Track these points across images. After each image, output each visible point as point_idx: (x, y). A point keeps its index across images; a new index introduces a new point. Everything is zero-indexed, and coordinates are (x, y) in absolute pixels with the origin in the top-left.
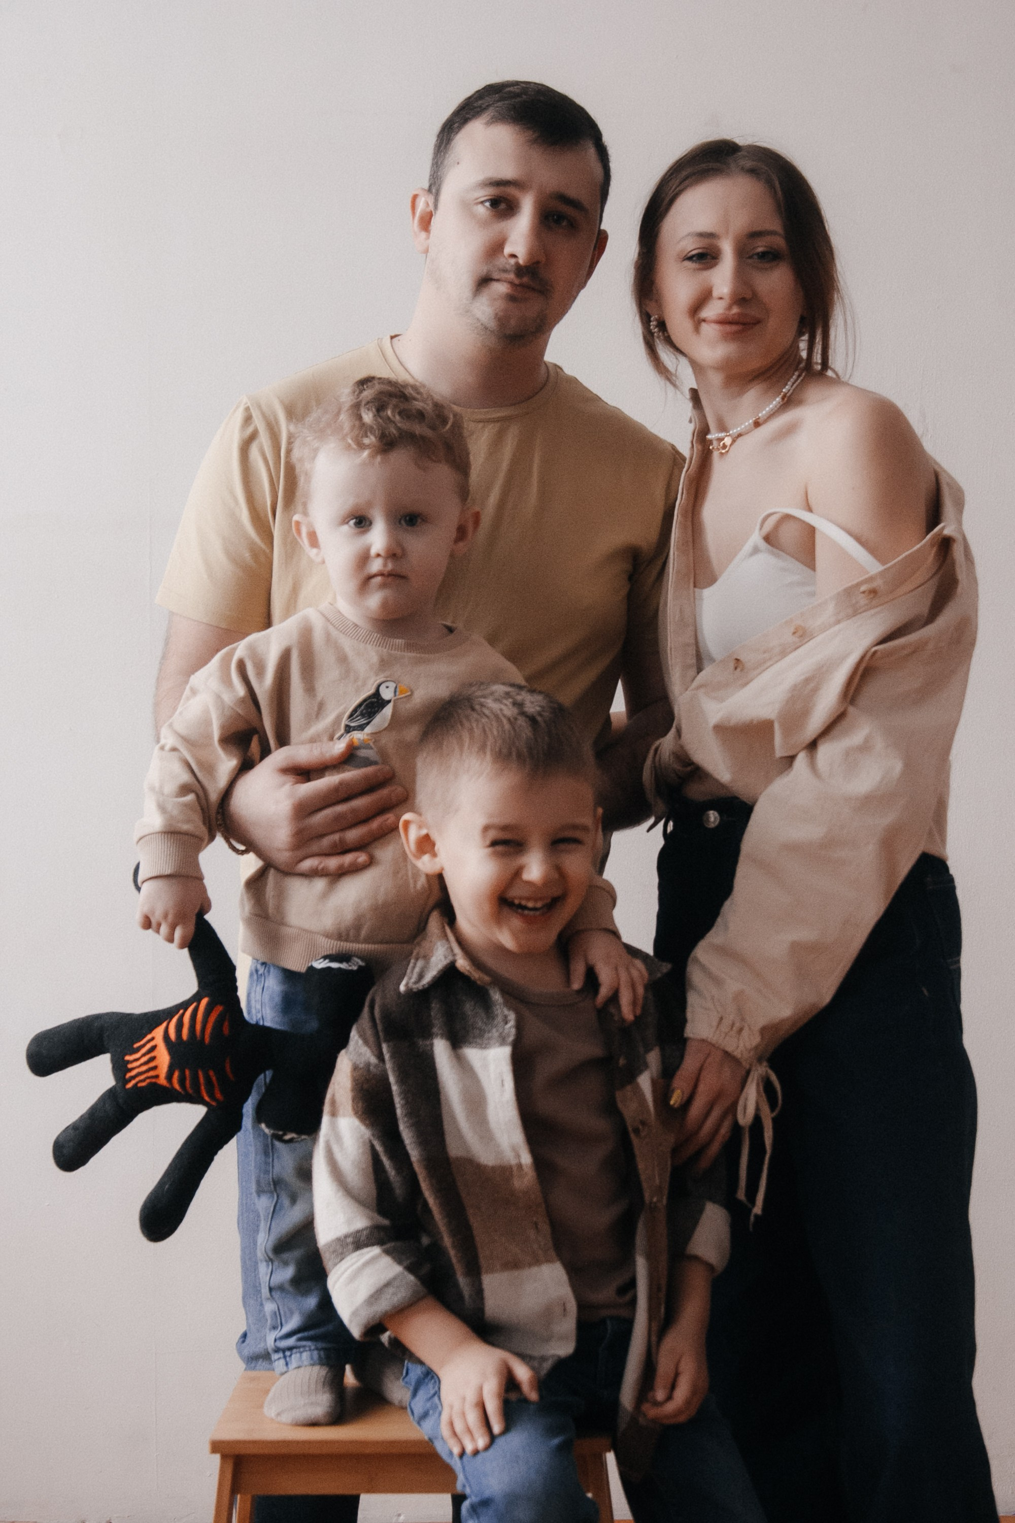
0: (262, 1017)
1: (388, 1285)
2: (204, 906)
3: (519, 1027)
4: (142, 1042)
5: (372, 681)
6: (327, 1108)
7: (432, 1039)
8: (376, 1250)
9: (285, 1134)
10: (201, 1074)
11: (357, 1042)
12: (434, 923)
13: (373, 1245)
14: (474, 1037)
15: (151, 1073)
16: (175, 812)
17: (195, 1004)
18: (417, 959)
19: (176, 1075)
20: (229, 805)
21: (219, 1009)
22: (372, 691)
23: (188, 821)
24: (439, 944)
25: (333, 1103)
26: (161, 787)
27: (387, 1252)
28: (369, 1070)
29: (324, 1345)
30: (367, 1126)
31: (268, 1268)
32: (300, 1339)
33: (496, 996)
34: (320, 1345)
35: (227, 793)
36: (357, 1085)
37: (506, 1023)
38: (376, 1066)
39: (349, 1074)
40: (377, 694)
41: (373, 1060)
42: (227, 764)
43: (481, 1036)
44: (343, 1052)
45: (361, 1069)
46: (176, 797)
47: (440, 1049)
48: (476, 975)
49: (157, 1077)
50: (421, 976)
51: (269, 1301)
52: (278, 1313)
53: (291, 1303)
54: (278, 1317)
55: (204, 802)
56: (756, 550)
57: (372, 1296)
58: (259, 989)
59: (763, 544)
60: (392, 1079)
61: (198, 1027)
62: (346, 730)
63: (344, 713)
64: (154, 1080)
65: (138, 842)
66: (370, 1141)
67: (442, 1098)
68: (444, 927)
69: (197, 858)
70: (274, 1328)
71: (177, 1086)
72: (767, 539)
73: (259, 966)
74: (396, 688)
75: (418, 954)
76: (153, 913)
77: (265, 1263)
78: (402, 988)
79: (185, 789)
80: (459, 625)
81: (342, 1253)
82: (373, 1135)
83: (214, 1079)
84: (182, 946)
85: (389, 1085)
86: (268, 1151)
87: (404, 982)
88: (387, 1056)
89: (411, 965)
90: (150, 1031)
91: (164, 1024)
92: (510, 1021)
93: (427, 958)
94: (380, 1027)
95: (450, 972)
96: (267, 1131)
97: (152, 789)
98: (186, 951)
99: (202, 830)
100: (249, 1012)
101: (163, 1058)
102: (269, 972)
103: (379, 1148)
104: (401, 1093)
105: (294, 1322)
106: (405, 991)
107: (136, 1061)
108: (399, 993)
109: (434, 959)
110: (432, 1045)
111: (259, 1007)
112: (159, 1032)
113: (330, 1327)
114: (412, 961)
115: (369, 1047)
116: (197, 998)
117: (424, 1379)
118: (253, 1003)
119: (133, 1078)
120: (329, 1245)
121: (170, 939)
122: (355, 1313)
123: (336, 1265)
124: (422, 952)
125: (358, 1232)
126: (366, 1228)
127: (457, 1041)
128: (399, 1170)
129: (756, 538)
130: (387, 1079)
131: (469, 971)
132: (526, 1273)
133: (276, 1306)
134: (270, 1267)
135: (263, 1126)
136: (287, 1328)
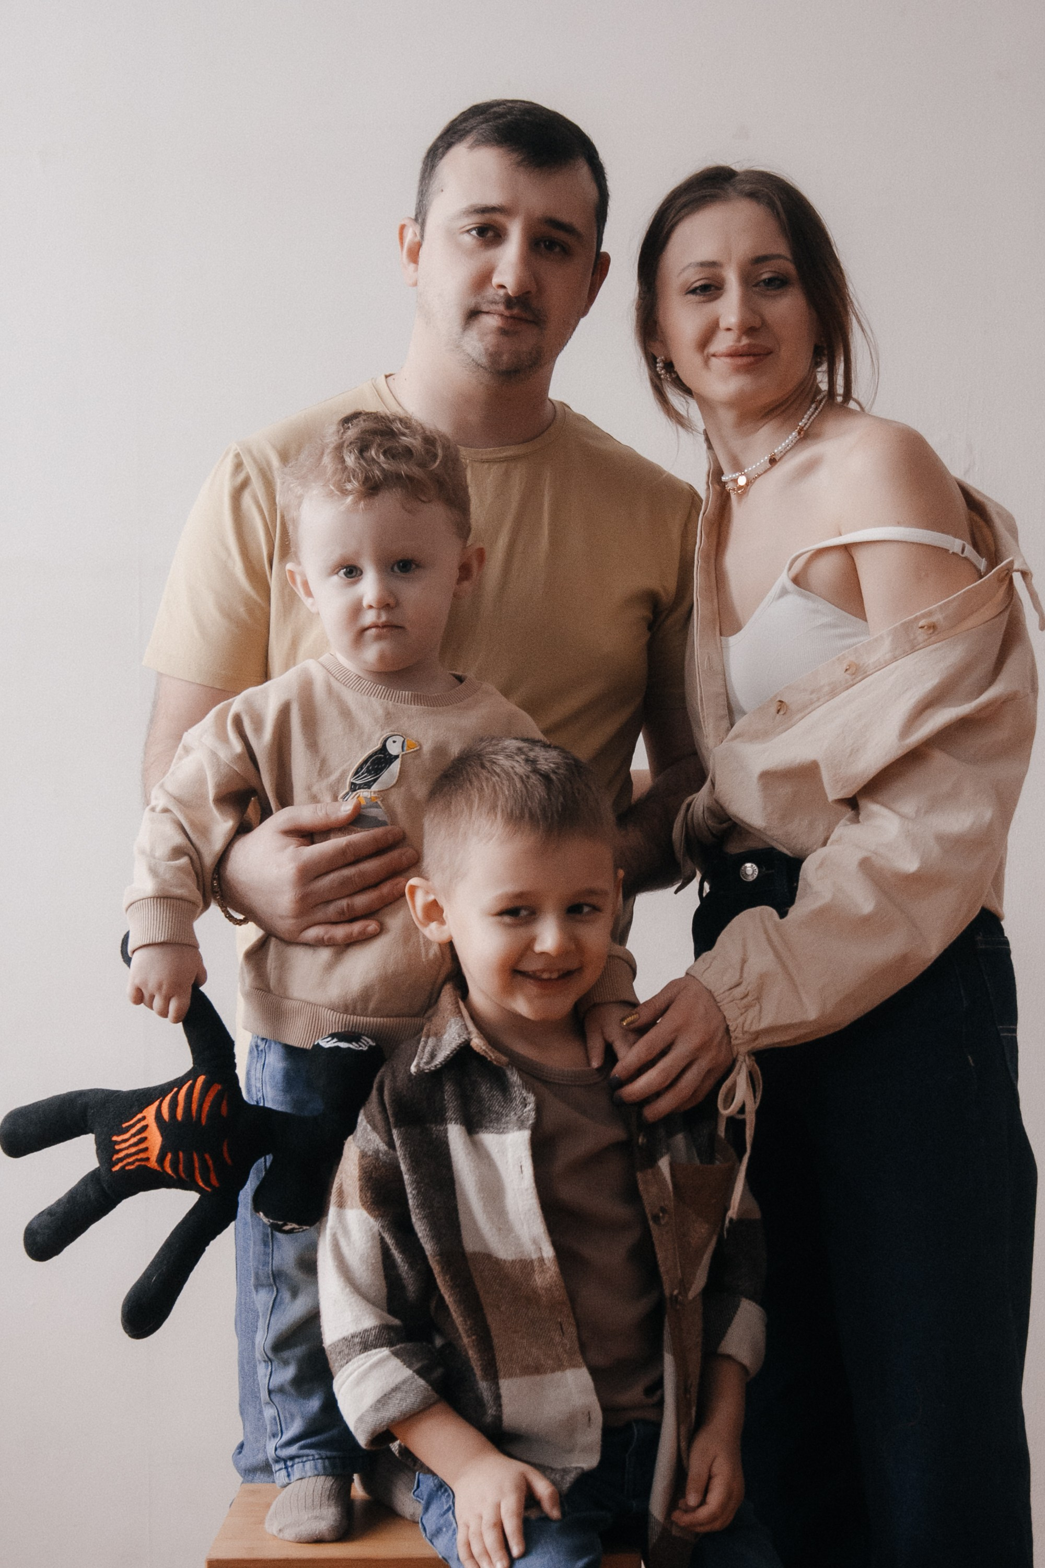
0: (263, 1096)
1: (396, 1389)
2: (200, 978)
3: (539, 1109)
4: (131, 1122)
5: (378, 735)
6: (333, 1198)
7: (446, 1125)
8: (385, 1352)
9: (285, 1224)
10: (195, 1156)
11: (365, 1129)
12: (447, 997)
13: (382, 1346)
14: (491, 1121)
15: (141, 1156)
16: (168, 876)
17: (191, 1082)
18: (428, 1037)
19: (169, 1156)
20: (225, 869)
21: (217, 1088)
22: (378, 746)
23: (182, 886)
24: (453, 1020)
25: (341, 1193)
26: (152, 850)
27: (396, 1354)
28: (377, 1158)
29: (329, 1454)
30: (376, 1217)
31: (267, 1368)
32: (302, 1448)
33: (514, 1078)
34: (324, 1453)
35: (223, 857)
36: (366, 1173)
37: (525, 1106)
38: (386, 1153)
39: (357, 1162)
40: (384, 749)
41: (383, 1147)
42: (223, 825)
43: (498, 1120)
44: (350, 1138)
45: (369, 1156)
46: (168, 861)
47: (455, 1134)
48: (492, 1055)
49: (148, 1159)
50: (433, 1056)
51: (269, 1405)
52: (278, 1419)
53: (294, 1407)
54: (278, 1421)
55: (198, 865)
56: (784, 592)
57: (379, 1401)
58: (259, 1066)
59: (790, 586)
60: (403, 1168)
61: (194, 1106)
62: (351, 788)
63: (349, 771)
64: (143, 1163)
65: (127, 910)
66: (380, 1234)
67: (457, 1186)
68: (457, 1003)
69: (192, 925)
70: (274, 1435)
71: (169, 1171)
72: (796, 580)
73: (259, 1042)
74: (404, 742)
75: (429, 1030)
76: (146, 984)
77: (263, 1364)
78: (413, 1069)
79: (178, 852)
80: (470, 675)
81: (348, 1354)
82: (382, 1226)
83: (210, 1163)
84: (176, 1021)
85: (401, 1173)
86: (267, 1241)
87: (415, 1063)
88: (398, 1143)
89: (422, 1043)
90: (141, 1112)
91: (157, 1103)
92: (530, 1104)
93: (438, 1035)
94: (389, 1112)
95: (464, 1051)
96: (265, 1220)
97: (143, 852)
98: (180, 1024)
99: (197, 896)
100: (249, 1091)
101: (155, 1139)
102: (270, 1047)
103: (389, 1241)
104: (412, 1183)
105: (295, 1428)
106: (415, 1072)
107: (125, 1142)
108: (411, 1074)
109: (446, 1037)
110: (446, 1131)
111: (259, 1085)
112: (150, 1112)
113: (334, 1432)
114: (423, 1039)
115: (378, 1133)
116: (192, 1075)
117: (437, 1491)
118: (253, 1082)
119: (121, 1160)
120: (335, 1345)
121: (164, 1013)
122: (360, 1419)
123: (342, 1366)
124: (433, 1029)
125: (366, 1331)
126: (375, 1328)
127: (472, 1127)
128: (412, 1266)
129: (784, 579)
130: (399, 1167)
131: (484, 1050)
132: (548, 1377)
133: (276, 1411)
134: (270, 1368)
135: (261, 1214)
136: (288, 1435)
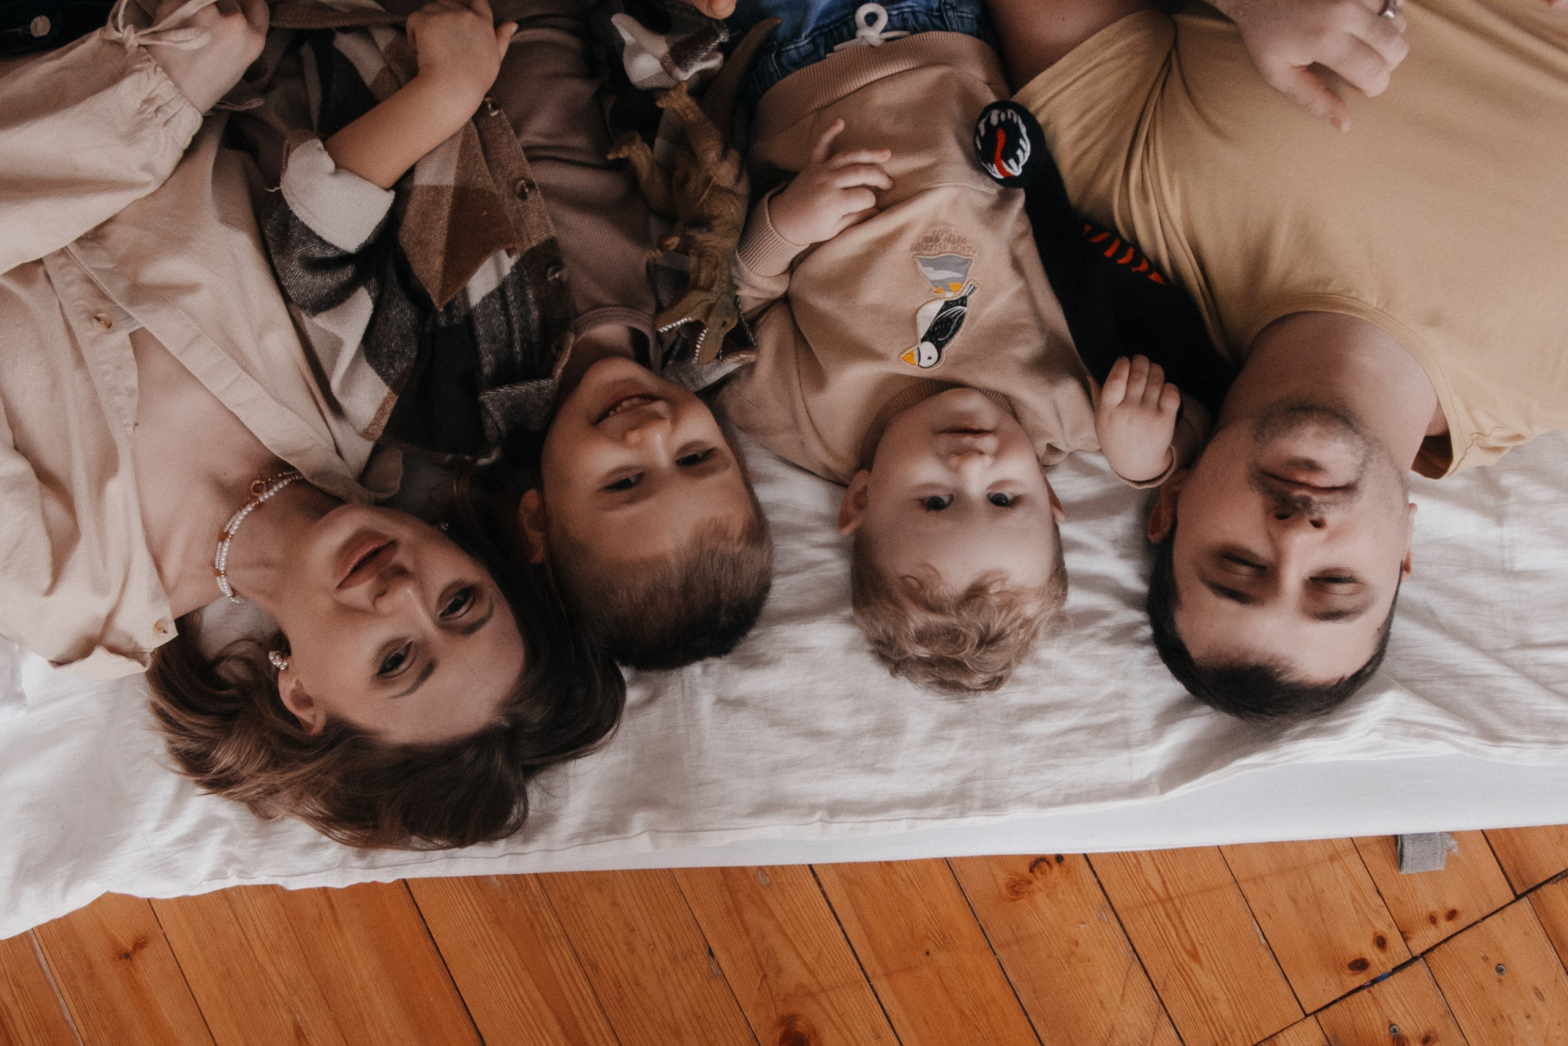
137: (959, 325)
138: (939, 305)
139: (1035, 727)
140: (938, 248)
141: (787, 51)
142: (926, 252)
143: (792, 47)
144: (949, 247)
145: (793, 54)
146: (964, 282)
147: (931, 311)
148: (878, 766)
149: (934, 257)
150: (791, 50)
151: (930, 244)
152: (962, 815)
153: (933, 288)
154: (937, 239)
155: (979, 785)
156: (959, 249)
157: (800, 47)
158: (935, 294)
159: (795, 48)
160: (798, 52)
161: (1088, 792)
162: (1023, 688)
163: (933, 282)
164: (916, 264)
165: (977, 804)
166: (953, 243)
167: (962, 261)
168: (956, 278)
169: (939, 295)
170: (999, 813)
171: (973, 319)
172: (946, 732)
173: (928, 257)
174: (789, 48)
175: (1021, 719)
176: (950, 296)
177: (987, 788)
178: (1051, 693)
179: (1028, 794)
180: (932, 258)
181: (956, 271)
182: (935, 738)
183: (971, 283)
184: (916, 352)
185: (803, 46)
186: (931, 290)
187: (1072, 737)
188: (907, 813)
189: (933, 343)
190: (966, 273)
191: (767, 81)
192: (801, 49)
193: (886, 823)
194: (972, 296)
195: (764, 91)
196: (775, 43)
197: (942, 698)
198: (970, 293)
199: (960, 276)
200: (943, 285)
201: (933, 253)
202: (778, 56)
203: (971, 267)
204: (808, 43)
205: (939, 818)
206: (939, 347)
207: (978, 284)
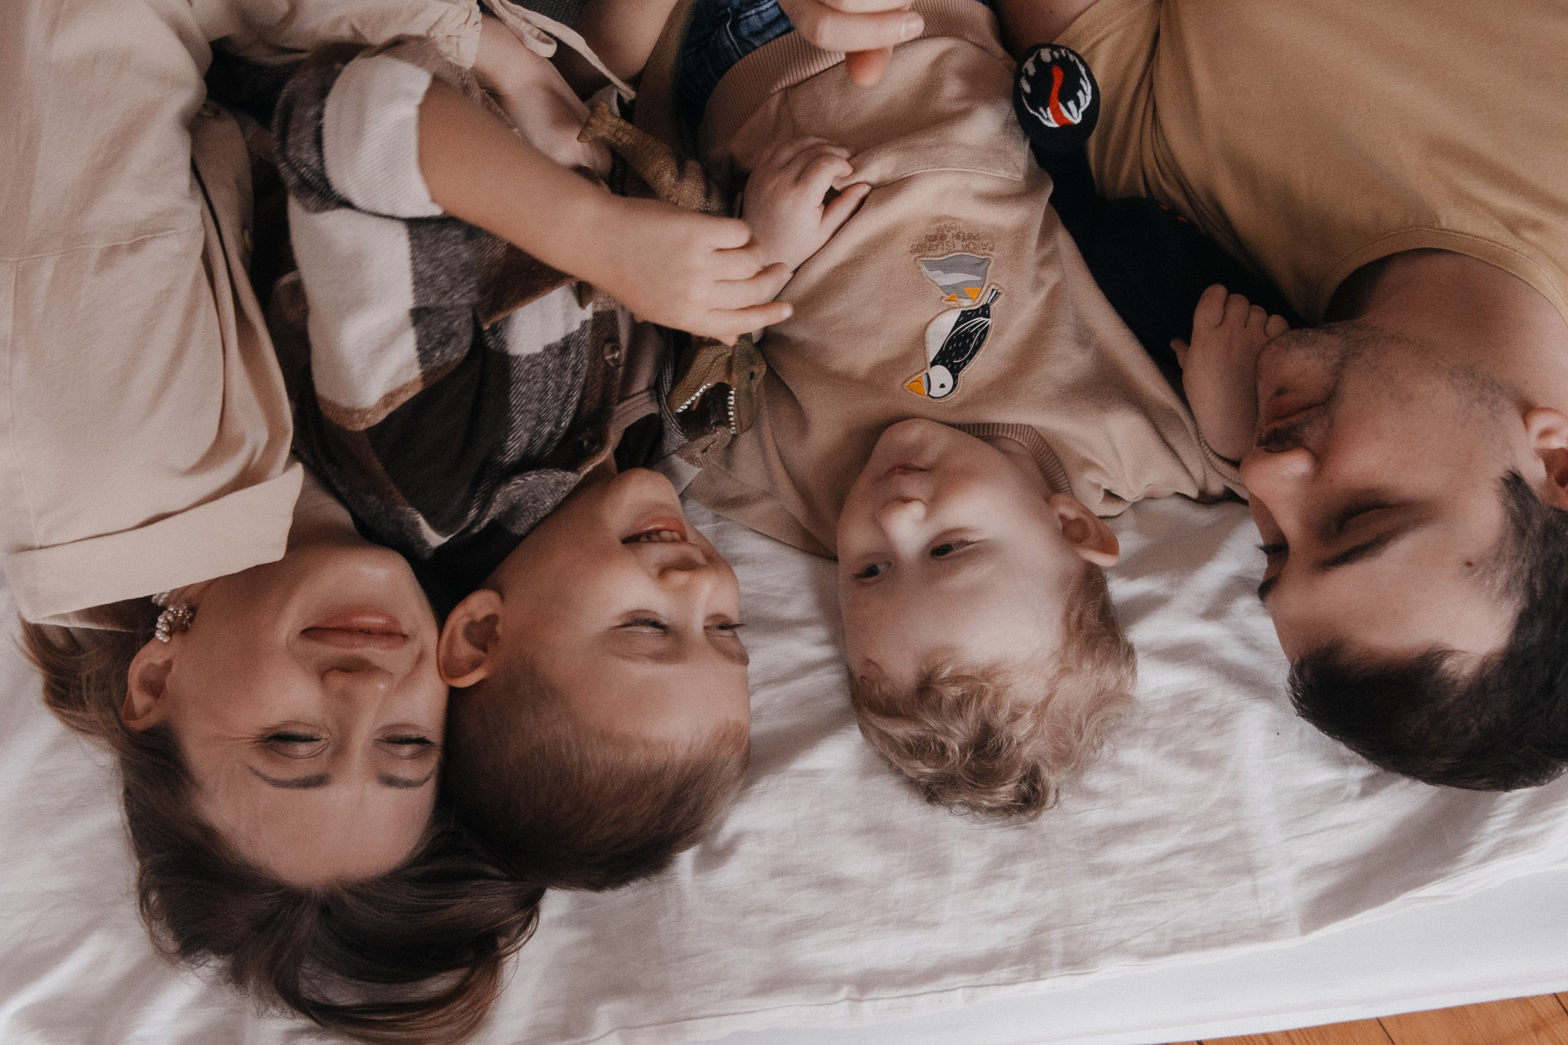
137: (981, 341)
138: (953, 317)
139: (1121, 853)
140: (945, 246)
141: (747, 17)
142: (931, 253)
143: (753, 11)
144: (959, 245)
145: (755, 22)
146: (982, 287)
147: (944, 326)
148: (919, 919)
149: (942, 258)
150: (751, 15)
151: (935, 243)
152: (1037, 977)
153: (944, 295)
154: (943, 237)
155: (1056, 935)
156: (972, 246)
157: (763, 11)
158: (948, 303)
159: (756, 14)
160: (761, 18)
161: (1205, 936)
162: (1101, 803)
163: (944, 288)
164: (920, 268)
165: (1056, 960)
166: (964, 240)
167: (977, 261)
168: (972, 282)
169: (952, 303)
170: (1083, 971)
171: (998, 334)
172: (1005, 869)
173: (933, 259)
174: (748, 14)
175: (1104, 845)
176: (967, 304)
177: (1066, 939)
178: (1140, 807)
179: (1122, 942)
180: (938, 259)
181: (970, 273)
182: (990, 876)
183: (993, 287)
184: (925, 379)
185: (767, 9)
186: (942, 297)
187: (1172, 864)
188: (963, 979)
189: (946, 367)
190: (984, 275)
191: (722, 63)
192: (764, 15)
193: (936, 995)
194: (995, 304)
195: (721, 73)
196: (729, 10)
197: (996, 823)
198: (991, 301)
199: (979, 278)
200: (954, 291)
201: (939, 254)
202: (735, 26)
203: (990, 268)
204: (771, 7)
205: (1008, 984)
206: (955, 371)
207: (1001, 288)
